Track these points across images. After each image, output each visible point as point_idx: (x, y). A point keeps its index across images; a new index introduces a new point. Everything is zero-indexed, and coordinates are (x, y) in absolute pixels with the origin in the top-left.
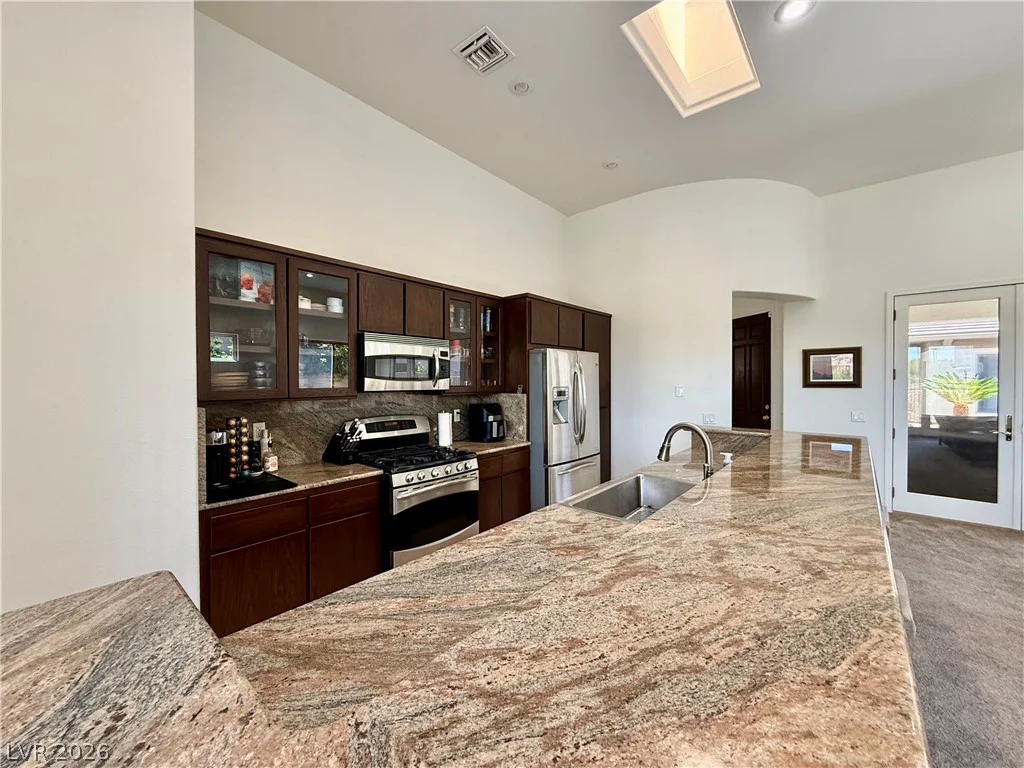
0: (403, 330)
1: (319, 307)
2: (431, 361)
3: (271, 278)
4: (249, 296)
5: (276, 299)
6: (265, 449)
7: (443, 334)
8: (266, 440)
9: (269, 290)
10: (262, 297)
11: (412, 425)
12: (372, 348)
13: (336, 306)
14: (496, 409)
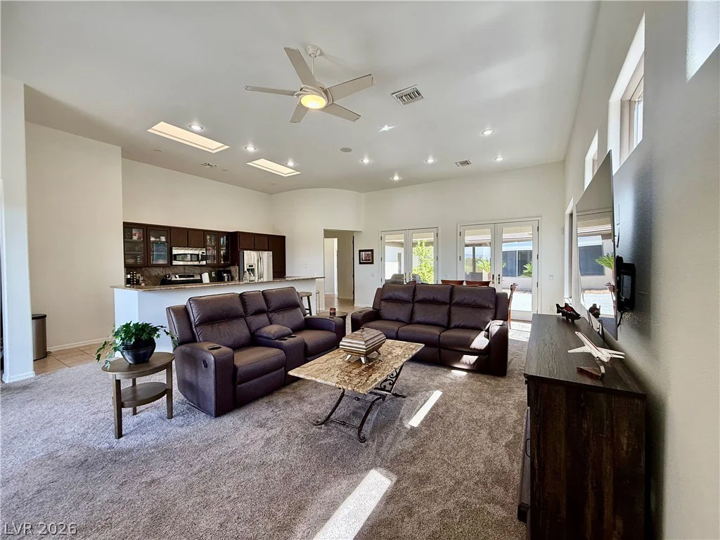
0: (188, 245)
1: (158, 240)
2: (198, 255)
3: (142, 232)
4: (135, 238)
5: (143, 238)
6: (141, 282)
7: (204, 246)
8: (141, 279)
9: (141, 235)
10: (139, 238)
11: (193, 276)
12: (175, 252)
13: (163, 239)
14: (229, 272)
